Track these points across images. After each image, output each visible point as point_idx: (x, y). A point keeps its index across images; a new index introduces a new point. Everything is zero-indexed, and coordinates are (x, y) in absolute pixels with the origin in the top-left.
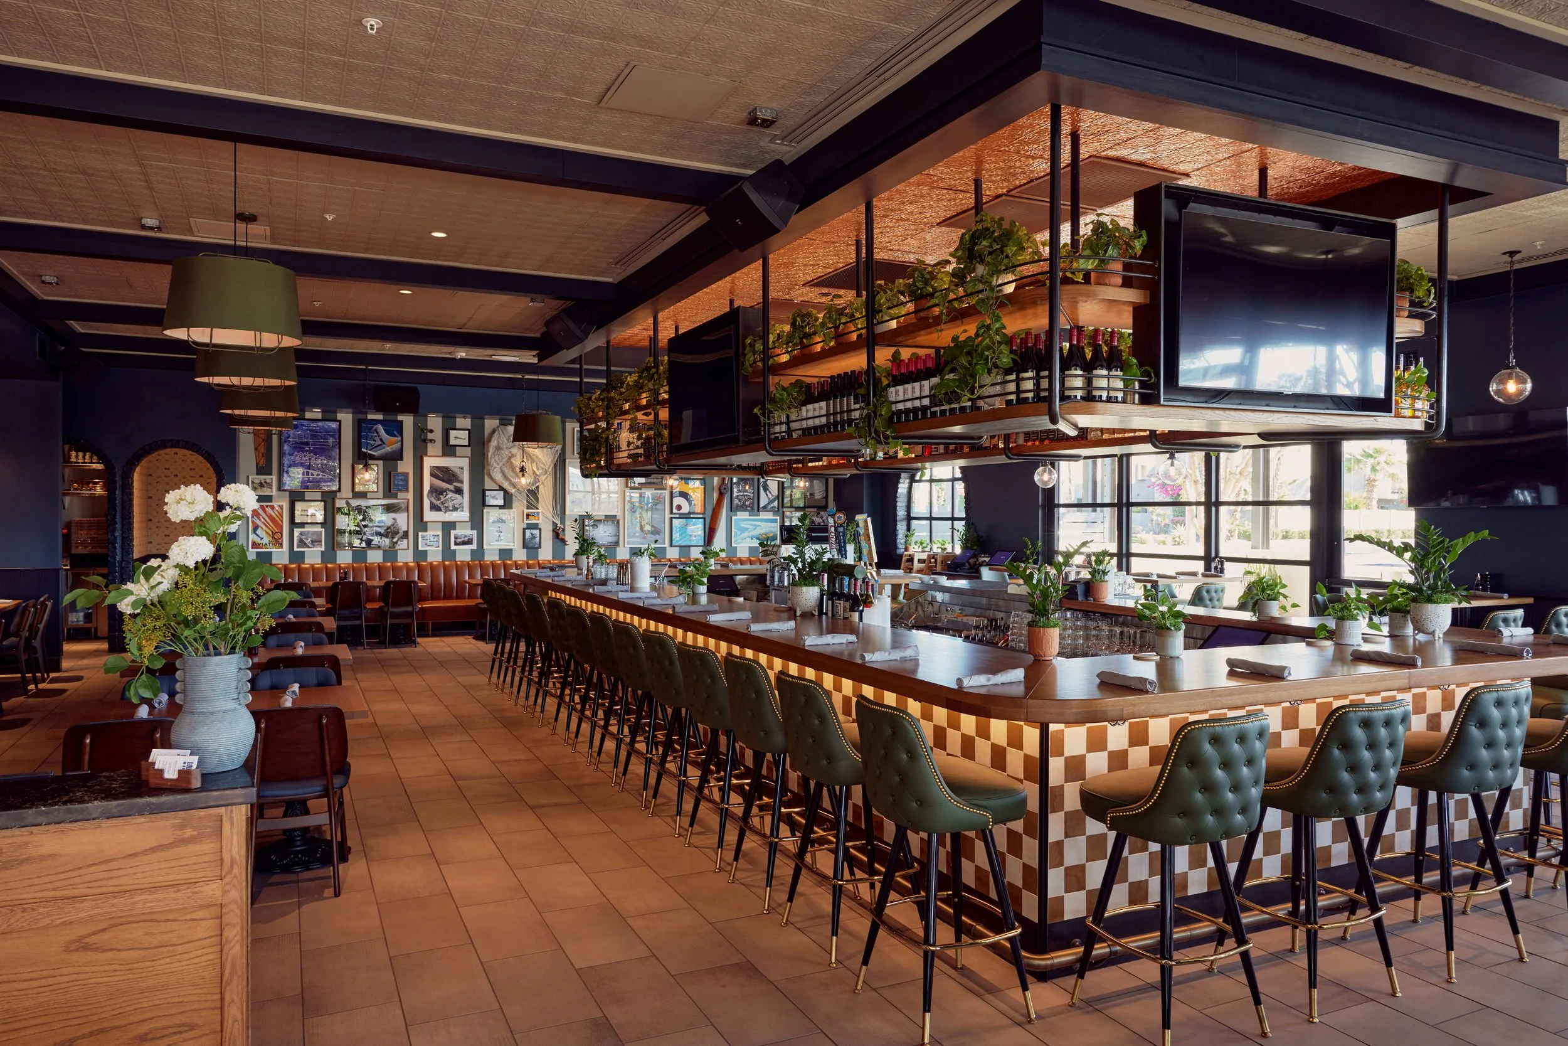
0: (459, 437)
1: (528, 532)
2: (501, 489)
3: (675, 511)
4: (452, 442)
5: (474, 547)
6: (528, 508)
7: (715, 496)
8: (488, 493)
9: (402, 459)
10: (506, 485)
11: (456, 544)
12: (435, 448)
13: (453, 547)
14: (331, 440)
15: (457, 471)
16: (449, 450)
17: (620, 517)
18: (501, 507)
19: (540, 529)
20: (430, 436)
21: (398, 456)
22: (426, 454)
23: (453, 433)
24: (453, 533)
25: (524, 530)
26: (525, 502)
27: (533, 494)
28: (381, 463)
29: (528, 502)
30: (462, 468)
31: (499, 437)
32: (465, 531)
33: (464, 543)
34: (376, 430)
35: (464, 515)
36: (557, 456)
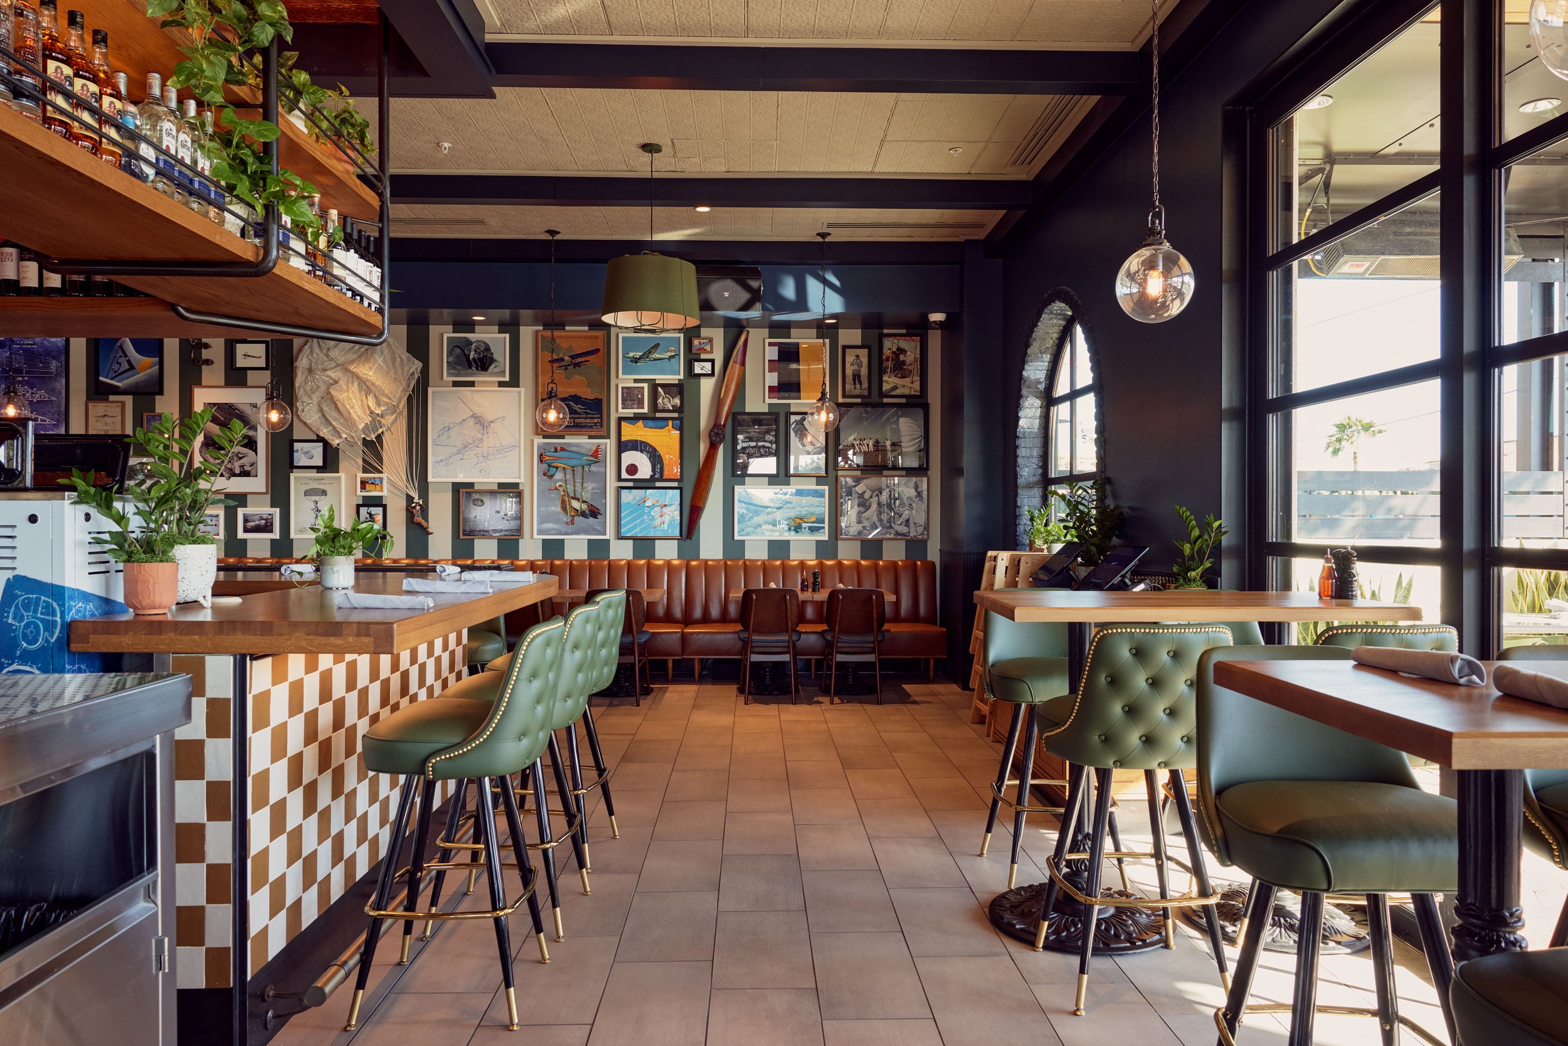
0: (251, 355)
1: (363, 510)
2: (320, 439)
3: (624, 475)
4: (241, 362)
5: (276, 535)
6: (365, 471)
7: (703, 448)
8: (297, 446)
9: (161, 393)
10: (325, 433)
11: (246, 530)
12: (213, 373)
13: (241, 535)
14: (54, 365)
15: (248, 411)
16: (236, 377)
17: (525, 488)
18: (319, 469)
19: (385, 507)
20: (205, 354)
21: (156, 387)
22: (199, 384)
23: (241, 348)
24: (241, 512)
25: (358, 506)
26: (360, 462)
27: (373, 448)
28: (129, 400)
29: (364, 460)
30: (255, 406)
31: (312, 352)
32: (259, 509)
33: (257, 529)
34: (121, 347)
35: (257, 484)
36: (413, 383)
